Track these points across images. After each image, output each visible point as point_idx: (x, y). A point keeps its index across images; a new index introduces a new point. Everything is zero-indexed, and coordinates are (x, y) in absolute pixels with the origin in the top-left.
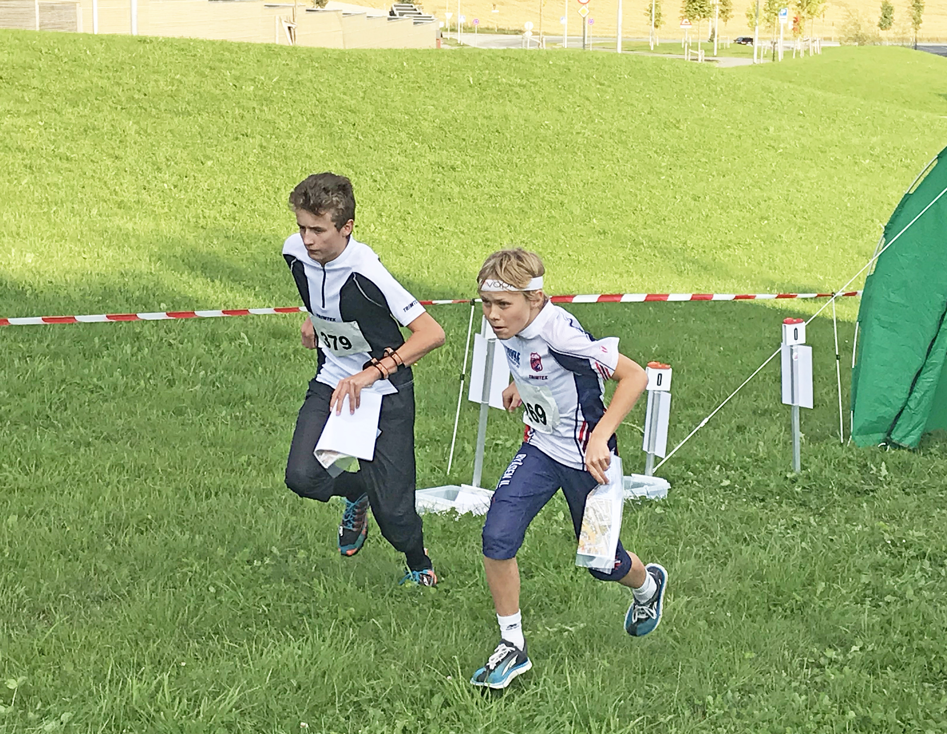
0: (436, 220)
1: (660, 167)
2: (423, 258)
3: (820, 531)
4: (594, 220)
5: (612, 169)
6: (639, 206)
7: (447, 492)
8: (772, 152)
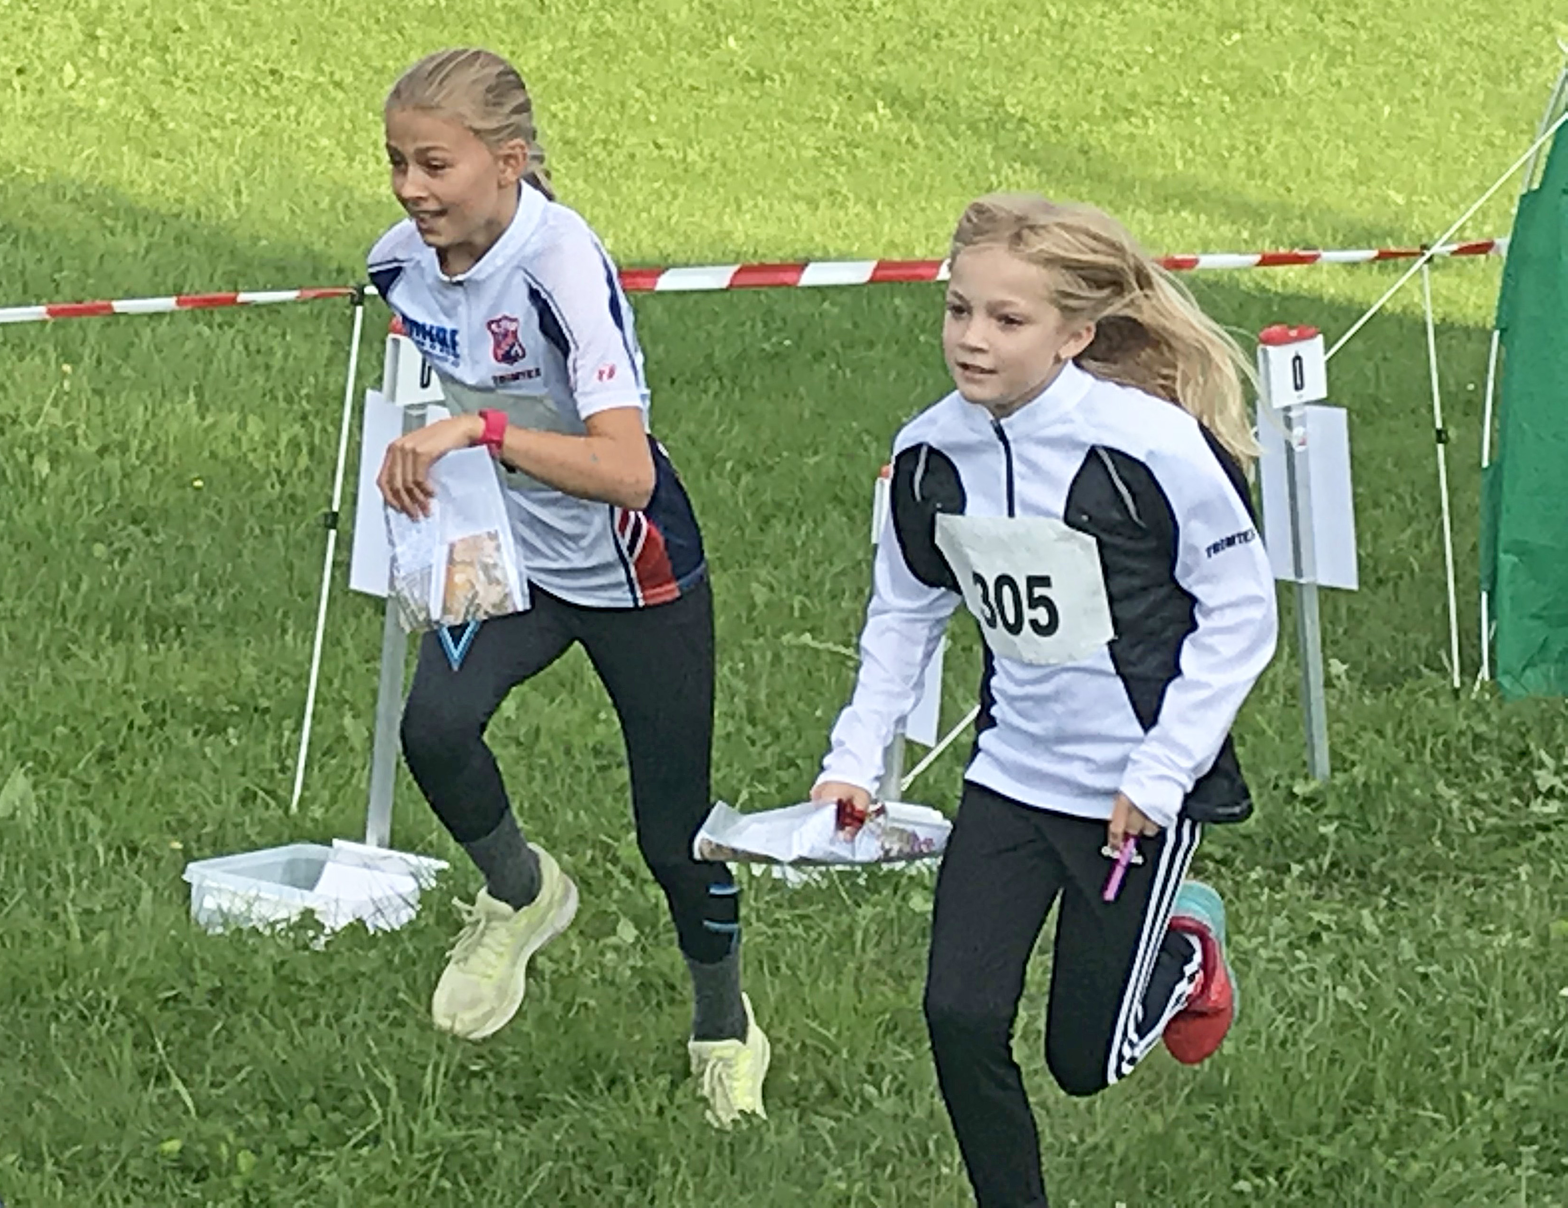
0: (258, 48)
2: (223, 162)
3: (1391, 953)
4: (731, 40)
7: (291, 865)
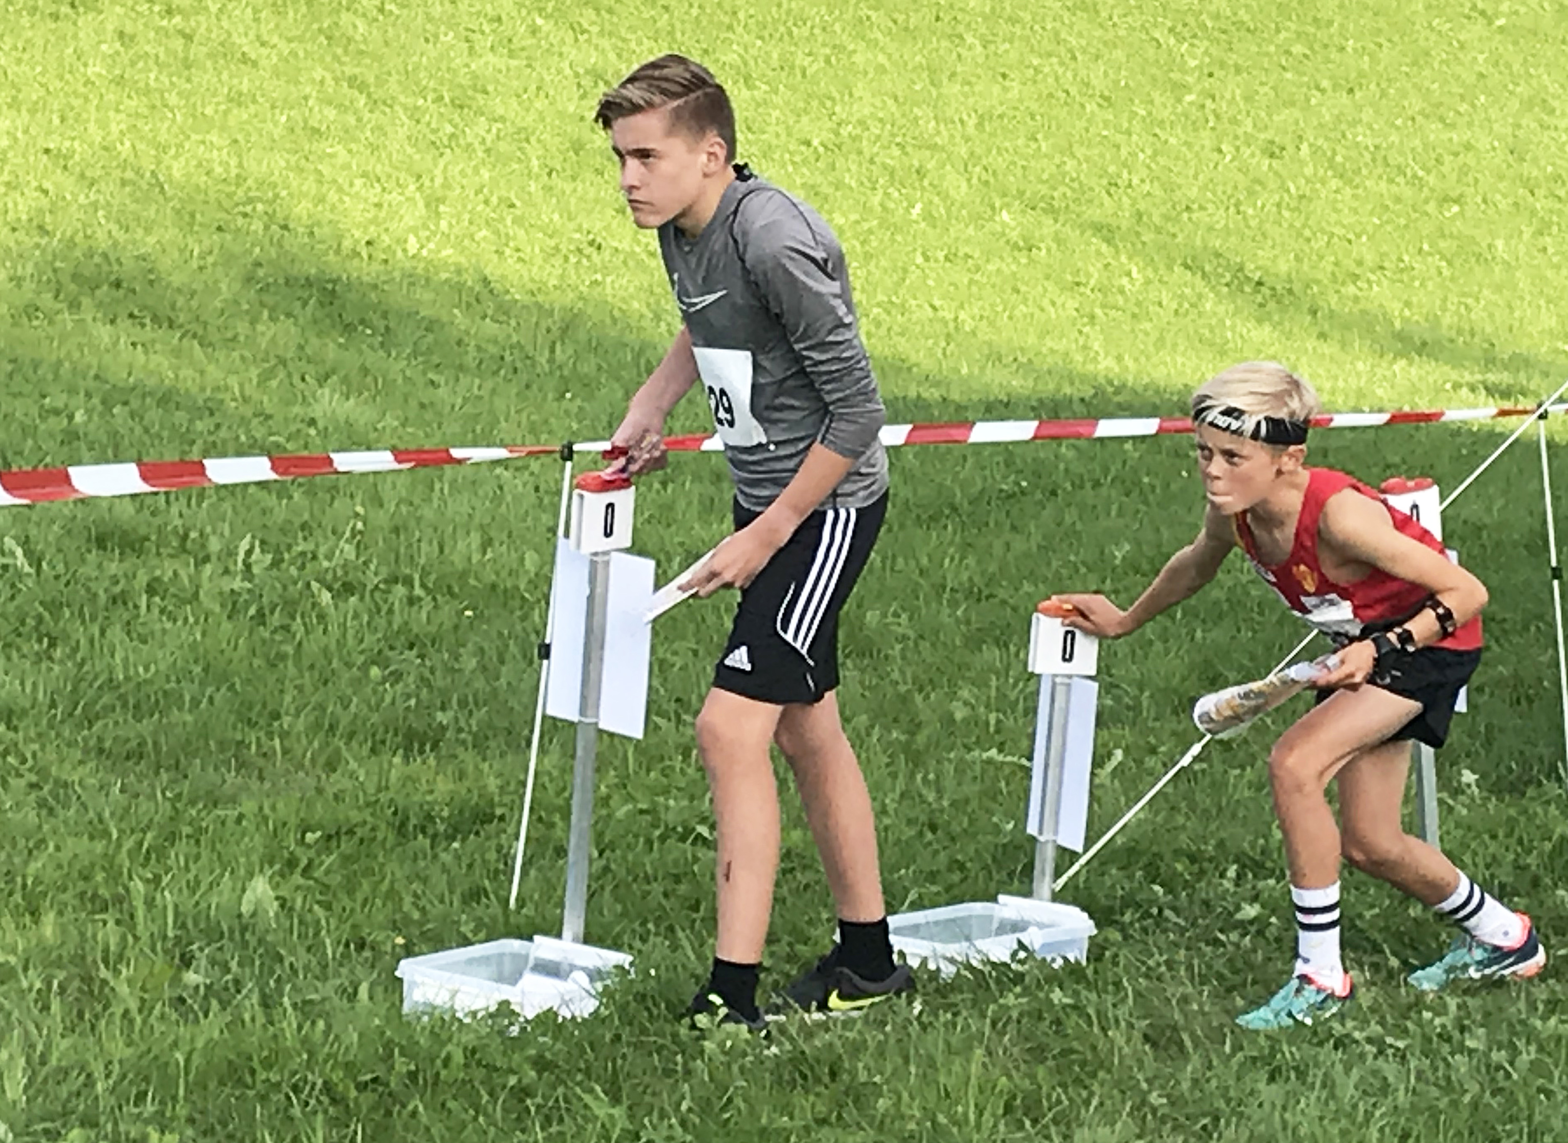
1: (1184, 72)
5: (1057, 79)
6: (1125, 175)
8: (1479, 27)
